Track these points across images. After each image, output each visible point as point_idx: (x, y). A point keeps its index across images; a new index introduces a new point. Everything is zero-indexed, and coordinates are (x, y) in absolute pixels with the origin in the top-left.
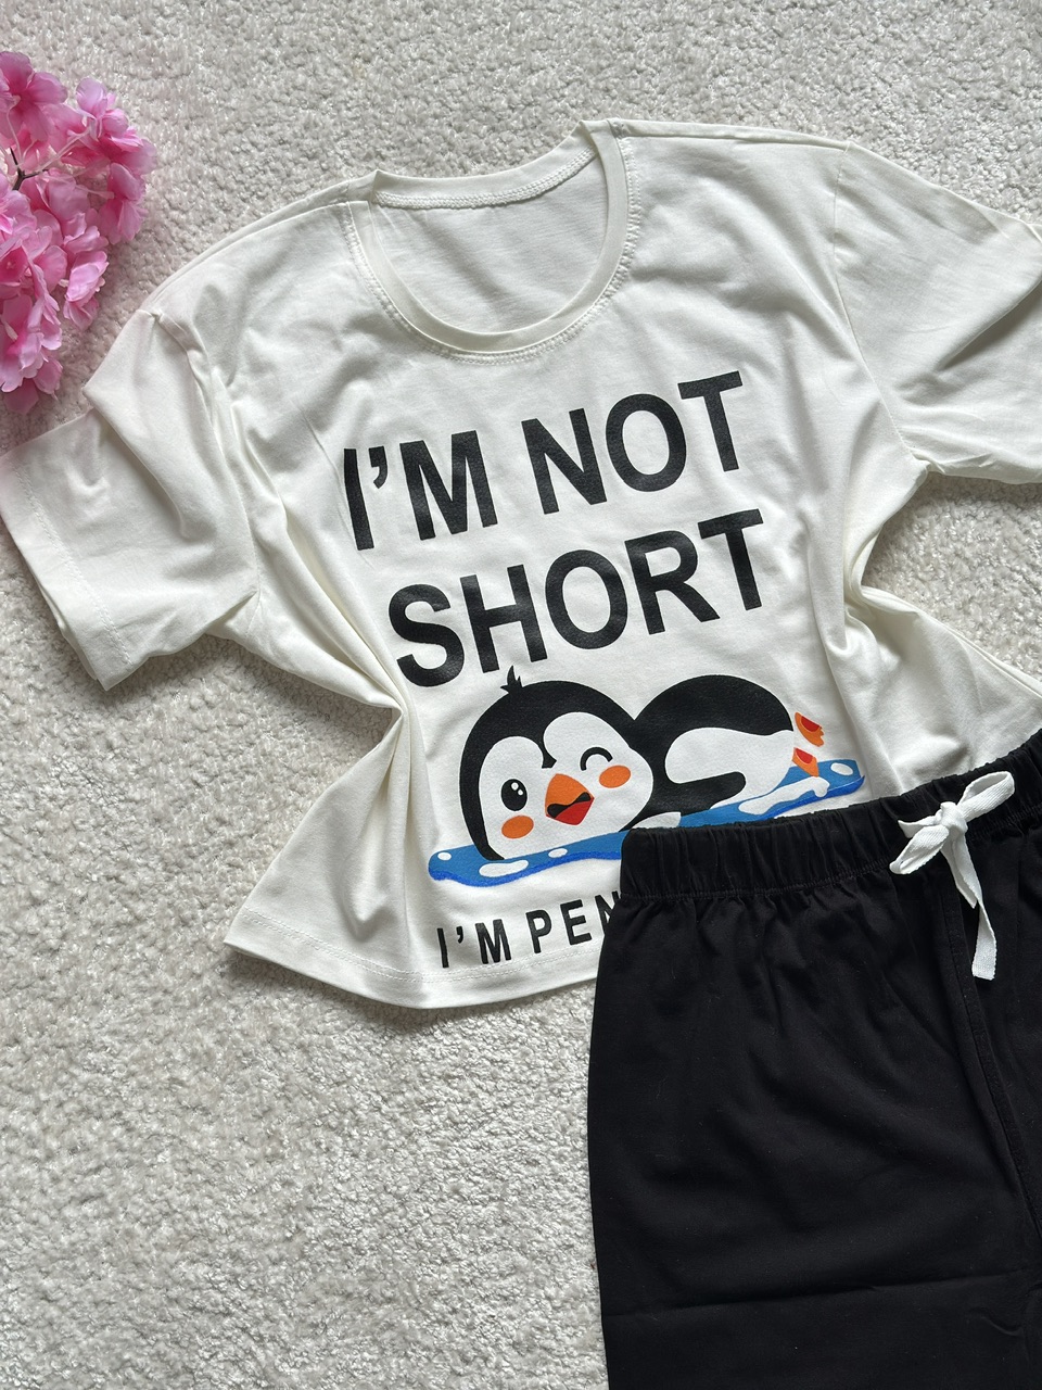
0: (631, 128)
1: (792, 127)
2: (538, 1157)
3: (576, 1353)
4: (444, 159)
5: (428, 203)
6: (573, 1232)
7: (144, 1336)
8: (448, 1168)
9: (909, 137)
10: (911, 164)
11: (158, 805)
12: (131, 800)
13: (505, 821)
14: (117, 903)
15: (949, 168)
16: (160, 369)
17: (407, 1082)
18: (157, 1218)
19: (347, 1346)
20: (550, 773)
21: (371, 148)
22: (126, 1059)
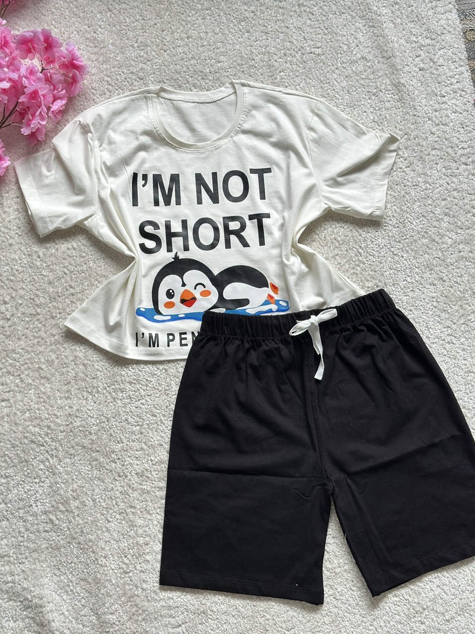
0: (248, 84)
1: (303, 92)
2: (156, 414)
3: (157, 480)
4: (185, 86)
5: (176, 99)
6: (163, 440)
7: (14, 447)
8: (125, 412)
9: (342, 101)
10: (341, 110)
11: (51, 278)
12: (43, 275)
13: (165, 302)
14: (32, 308)
15: (354, 113)
16: (78, 138)
17: (117, 382)
18: (25, 411)
19: (81, 463)
20: (183, 289)
21: (161, 79)
22: (25, 358)
